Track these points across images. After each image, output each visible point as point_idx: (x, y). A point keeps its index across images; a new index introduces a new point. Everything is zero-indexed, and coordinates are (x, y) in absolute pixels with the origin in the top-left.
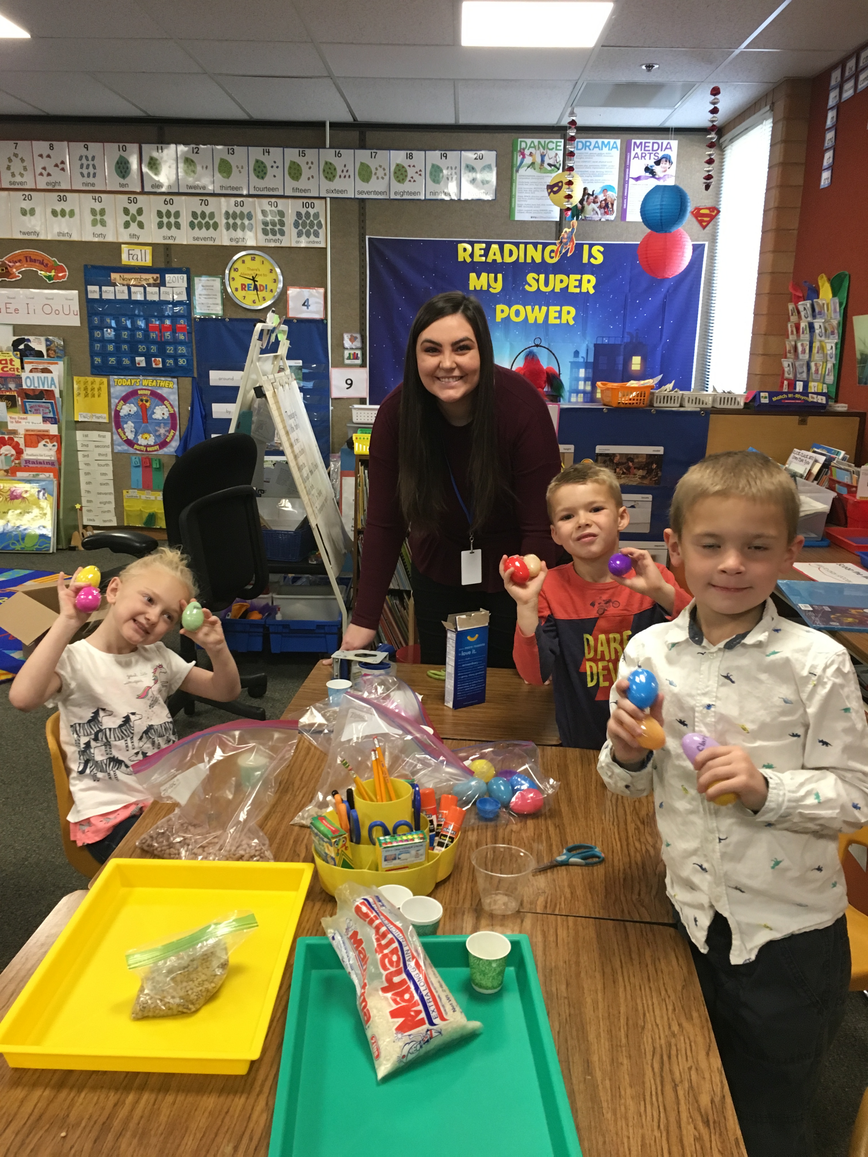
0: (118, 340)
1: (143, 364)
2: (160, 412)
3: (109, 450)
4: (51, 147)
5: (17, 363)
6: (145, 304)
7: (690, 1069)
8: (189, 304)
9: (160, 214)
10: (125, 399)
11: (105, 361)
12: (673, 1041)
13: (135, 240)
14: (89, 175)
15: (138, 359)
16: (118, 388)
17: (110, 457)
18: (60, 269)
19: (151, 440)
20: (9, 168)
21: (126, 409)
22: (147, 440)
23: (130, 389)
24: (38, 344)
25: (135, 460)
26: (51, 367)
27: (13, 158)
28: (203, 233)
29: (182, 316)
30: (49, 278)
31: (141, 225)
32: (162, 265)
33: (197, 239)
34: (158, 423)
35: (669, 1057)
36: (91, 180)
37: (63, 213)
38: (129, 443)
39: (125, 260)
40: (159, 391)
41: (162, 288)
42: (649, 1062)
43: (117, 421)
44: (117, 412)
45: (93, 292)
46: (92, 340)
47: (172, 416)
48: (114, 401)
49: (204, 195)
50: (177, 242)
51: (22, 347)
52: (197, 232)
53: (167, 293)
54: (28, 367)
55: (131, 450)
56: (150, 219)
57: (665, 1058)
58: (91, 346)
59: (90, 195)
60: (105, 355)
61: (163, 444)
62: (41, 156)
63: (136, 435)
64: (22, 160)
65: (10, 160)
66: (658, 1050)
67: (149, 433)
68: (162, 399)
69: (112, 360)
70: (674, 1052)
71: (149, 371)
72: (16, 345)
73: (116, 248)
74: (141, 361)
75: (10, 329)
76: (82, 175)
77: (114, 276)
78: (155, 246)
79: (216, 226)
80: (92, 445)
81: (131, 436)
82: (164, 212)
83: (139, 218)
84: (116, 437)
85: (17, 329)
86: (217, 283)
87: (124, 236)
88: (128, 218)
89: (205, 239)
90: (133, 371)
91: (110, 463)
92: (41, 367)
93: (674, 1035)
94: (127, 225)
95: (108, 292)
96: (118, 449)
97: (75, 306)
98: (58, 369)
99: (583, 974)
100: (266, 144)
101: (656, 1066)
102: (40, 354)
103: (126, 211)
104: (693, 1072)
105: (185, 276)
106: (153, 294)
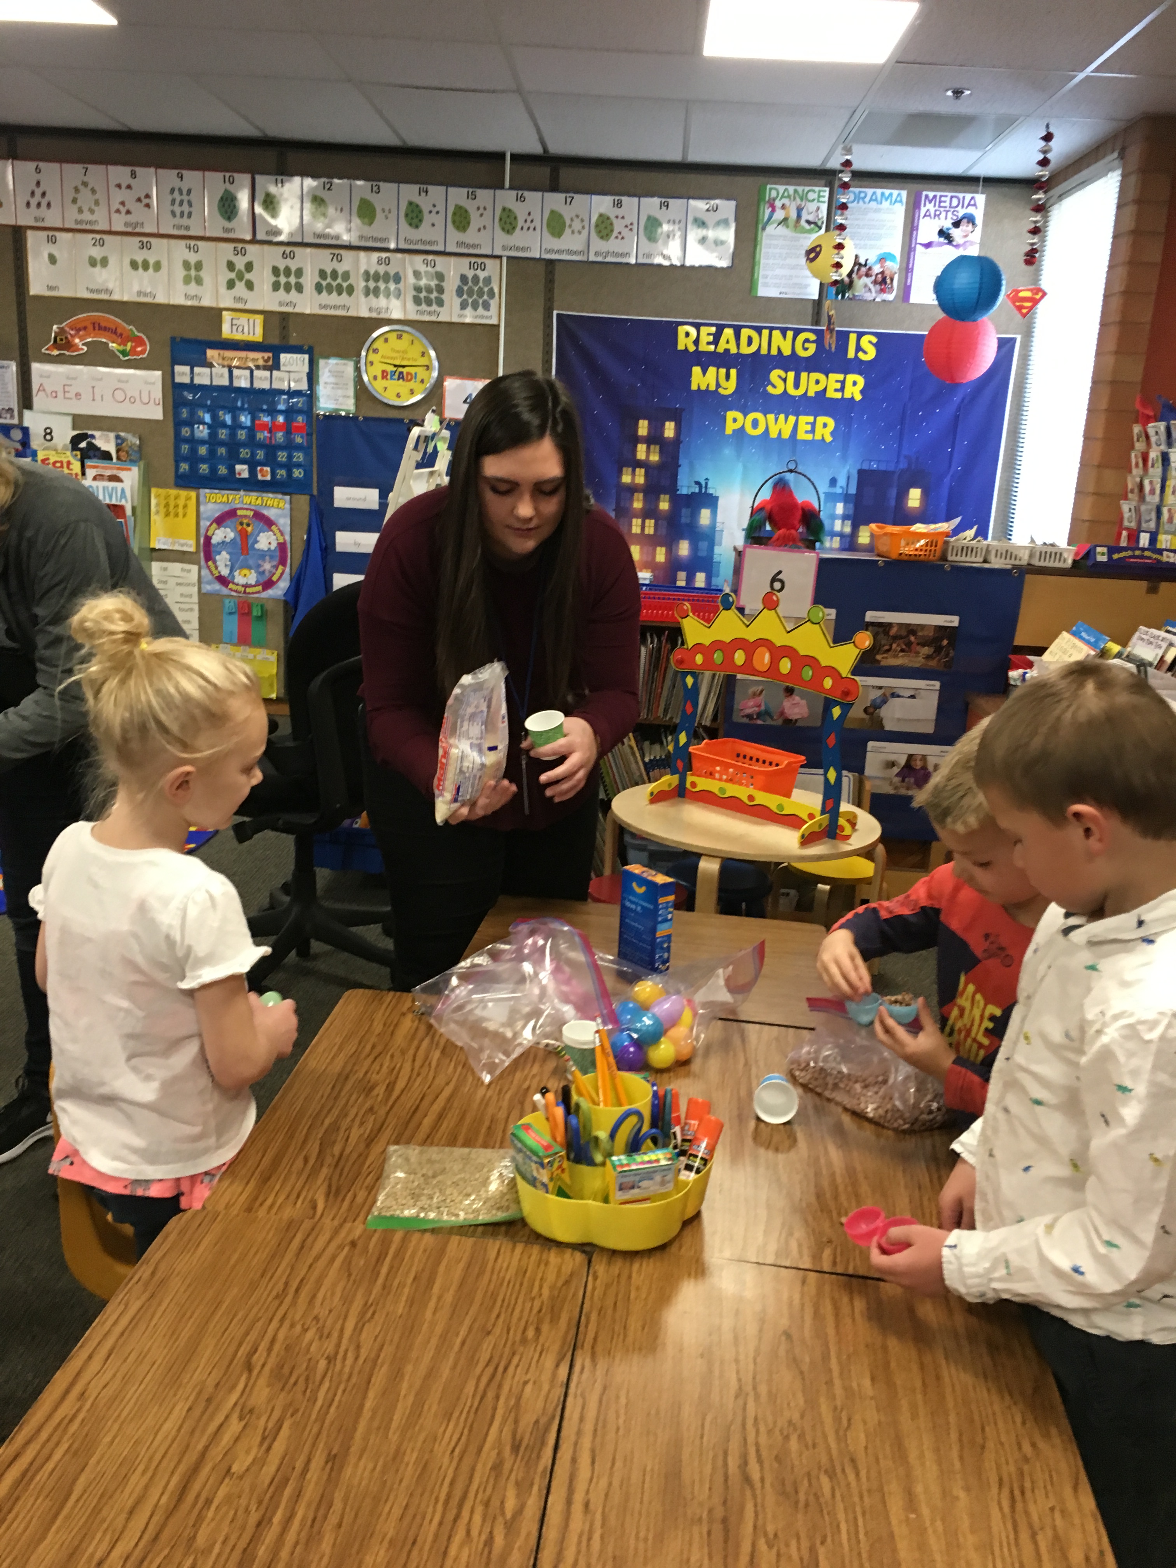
0: (213, 441)
1: (245, 475)
2: (266, 541)
3: (195, 589)
4: (133, 175)
5: (76, 466)
6: (251, 393)
7: (1052, 1509)
8: (311, 396)
9: (276, 271)
10: (220, 521)
11: (194, 468)
12: (1026, 1468)
13: (240, 306)
14: (182, 214)
15: (238, 467)
16: (210, 506)
17: (195, 599)
18: (139, 342)
19: (251, 577)
20: (74, 201)
21: (221, 535)
22: (246, 577)
23: (227, 508)
24: (105, 442)
25: (229, 604)
26: (122, 474)
27: (81, 188)
28: (334, 299)
29: (300, 412)
30: (124, 353)
31: (250, 286)
32: (275, 341)
33: (325, 307)
34: (263, 555)
35: (1023, 1493)
36: (185, 221)
37: (146, 266)
38: (223, 581)
39: (227, 332)
40: (265, 512)
41: (275, 373)
42: (996, 1497)
43: (208, 550)
44: (208, 539)
45: (182, 374)
46: (179, 439)
47: (282, 546)
48: (205, 524)
49: (336, 247)
50: (298, 310)
51: (83, 445)
52: (324, 297)
53: (282, 380)
54: (90, 473)
55: (225, 591)
56: (263, 278)
57: (1017, 1493)
58: (177, 448)
59: (183, 243)
60: (194, 459)
61: (268, 584)
62: (119, 186)
63: (232, 571)
64: (93, 191)
65: (77, 190)
66: (1006, 1479)
67: (249, 568)
68: (269, 523)
69: (204, 468)
70: (1028, 1485)
71: (252, 484)
72: (75, 441)
73: (214, 315)
74: (242, 470)
75: (69, 420)
76: (173, 214)
77: (211, 353)
78: (267, 315)
79: (350, 290)
80: (172, 582)
81: (225, 572)
82: (282, 268)
83: (248, 276)
84: (205, 572)
85: (78, 420)
86: (349, 367)
87: (226, 300)
88: (233, 275)
89: (335, 307)
90: (231, 483)
91: (196, 607)
92: (108, 473)
93: (1026, 1460)
94: (231, 285)
95: (202, 376)
96: (207, 588)
97: (157, 393)
98: (131, 477)
99: (893, 1365)
100: (424, 180)
101: (1006, 1504)
102: (107, 456)
103: (231, 266)
104: (1057, 1515)
105: (306, 357)
106: (262, 380)
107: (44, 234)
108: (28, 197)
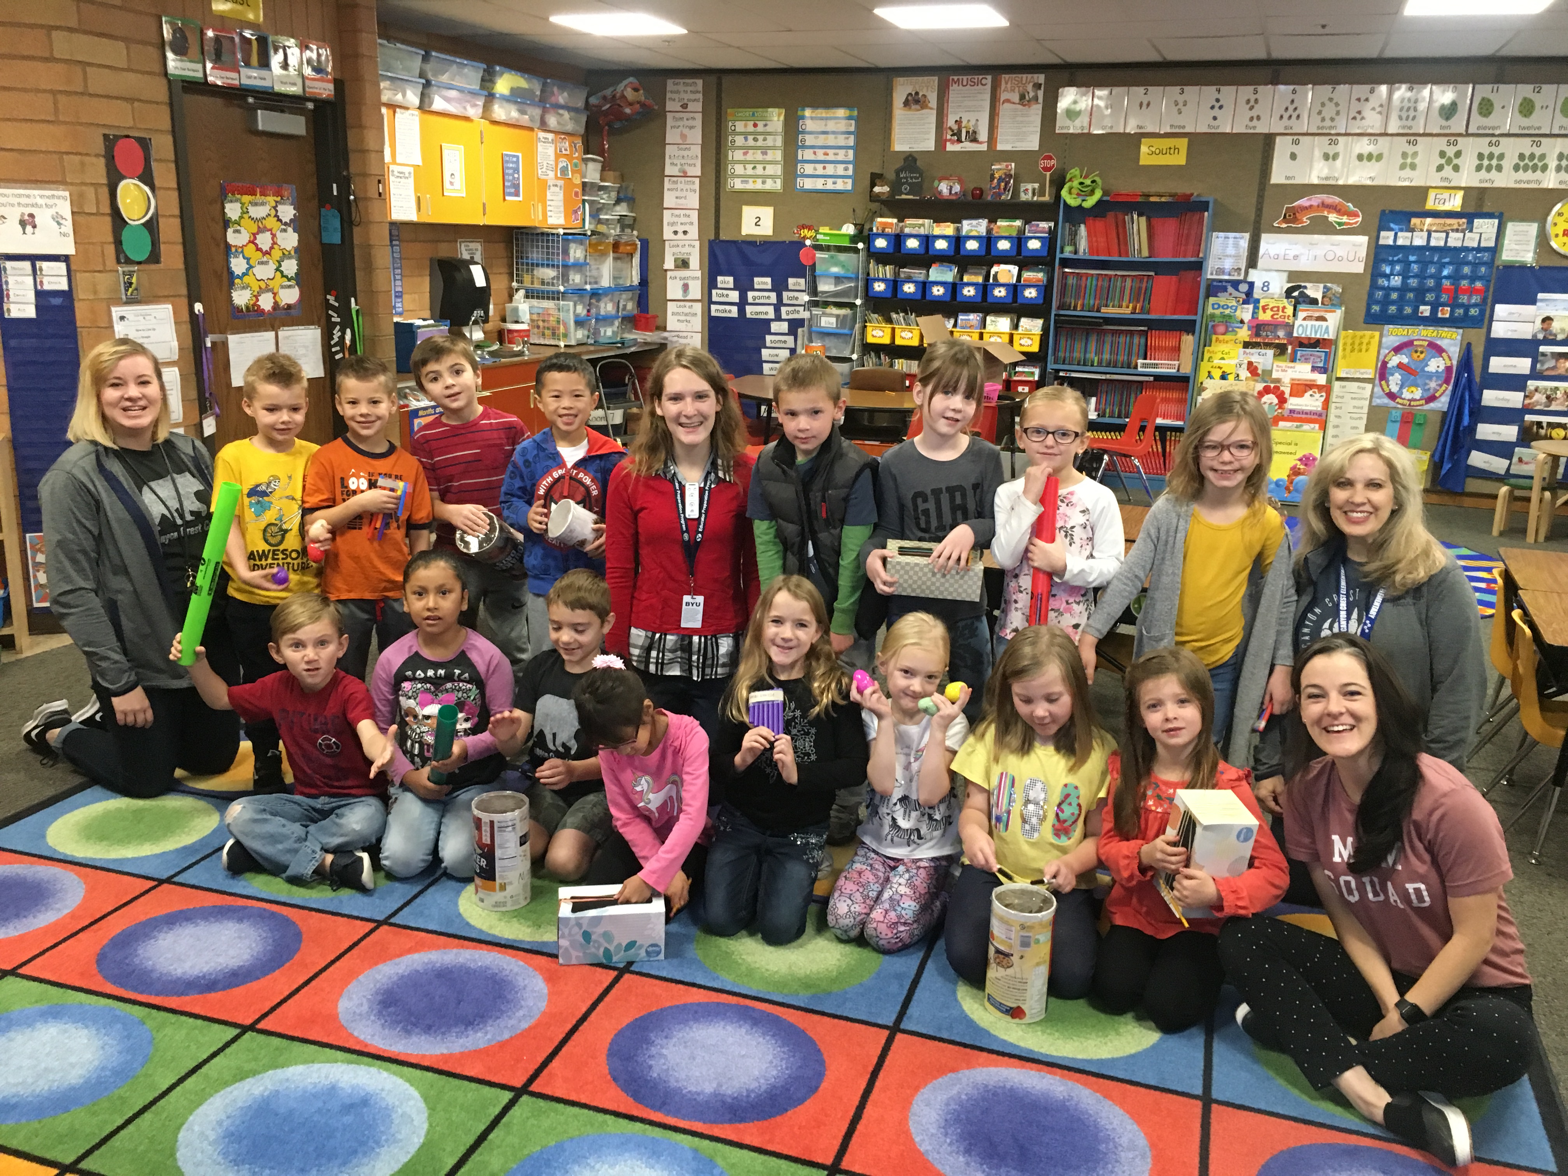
0: (1403, 289)
1: (1427, 314)
2: (1436, 365)
3: (1366, 403)
5: (1290, 310)
6: (1445, 250)
8: (1495, 251)
9: (1481, 156)
10: (1397, 350)
11: (1384, 310)
13: (1446, 184)
14: (1407, 118)
15: (1422, 308)
16: (1391, 338)
17: (1366, 410)
18: (1356, 215)
19: (1418, 393)
20: (1320, 113)
21: (1394, 361)
22: (1415, 393)
23: (1405, 339)
24: (1314, 291)
25: (1397, 415)
26: (1328, 316)
27: (1327, 102)
28: (1529, 176)
29: (1484, 264)
30: (1340, 224)
31: (1456, 168)
32: (1471, 210)
33: (1520, 182)
34: (1430, 376)
36: (1409, 123)
37: (1370, 157)
38: (1392, 396)
39: (1430, 204)
40: (1439, 342)
41: (1468, 235)
43: (1383, 372)
44: (1385, 364)
45: (1387, 238)
46: (1374, 286)
47: (1448, 369)
48: (1384, 351)
49: (1537, 136)
50: (1495, 185)
51: (1296, 294)
52: (1521, 175)
53: (1472, 239)
54: (1301, 315)
55: (1392, 404)
56: (1468, 162)
58: (1371, 295)
59: (1405, 139)
60: (1386, 302)
61: (1432, 399)
62: (1359, 100)
63: (1402, 387)
64: (1337, 104)
65: (1323, 105)
67: (1417, 386)
68: (1439, 350)
69: (1393, 309)
71: (1433, 321)
72: (1289, 293)
73: (1422, 192)
74: (1425, 310)
75: (1285, 276)
76: (1400, 118)
77: (1415, 221)
78: (1467, 190)
79: (1545, 168)
80: (1348, 397)
81: (1394, 389)
82: (1486, 154)
83: (1455, 161)
84: (1377, 389)
85: (1293, 275)
86: (1533, 228)
87: (1434, 180)
88: (1443, 161)
89: (1528, 182)
90: (1416, 320)
91: (1365, 416)
92: (1317, 314)
94: (1440, 168)
95: (1404, 239)
96: (1377, 402)
97: (1363, 253)
98: (1334, 318)
102: (1314, 302)
103: (1442, 154)
105: (1496, 221)
106: (1455, 240)
107: (1290, 138)
108: (1282, 112)
